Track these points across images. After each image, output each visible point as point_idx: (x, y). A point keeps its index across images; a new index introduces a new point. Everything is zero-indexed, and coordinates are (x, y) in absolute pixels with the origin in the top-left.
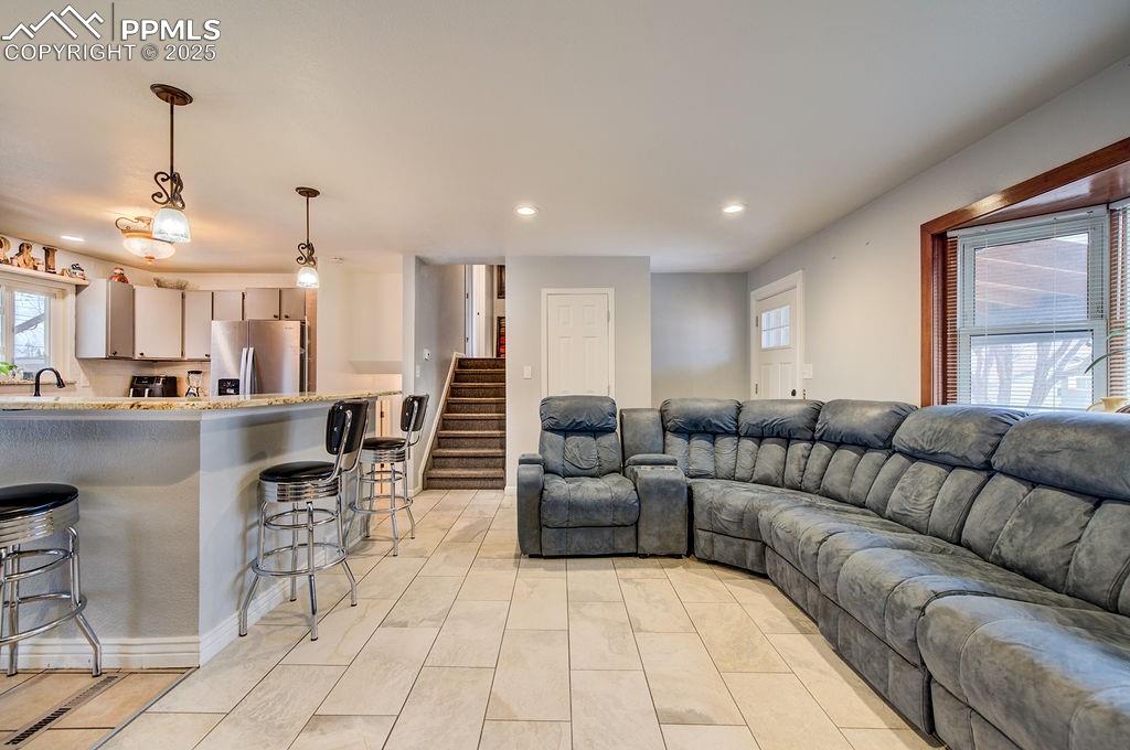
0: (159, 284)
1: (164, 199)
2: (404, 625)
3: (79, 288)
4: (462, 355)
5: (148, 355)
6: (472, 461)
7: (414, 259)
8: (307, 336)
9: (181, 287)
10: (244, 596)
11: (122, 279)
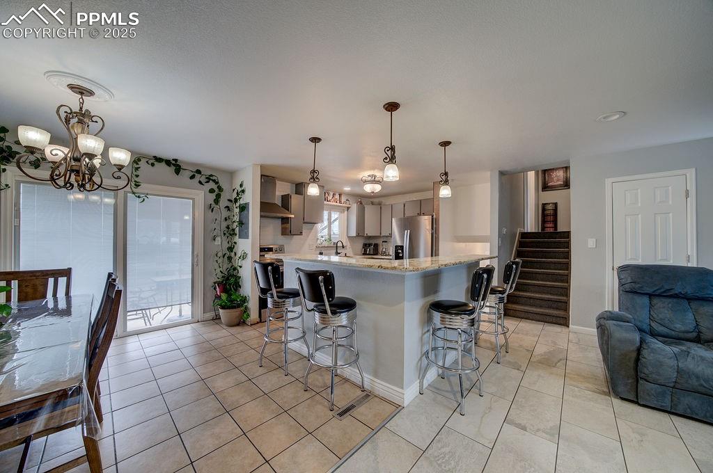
0: (372, 203)
1: (388, 159)
2: (524, 428)
3: (348, 208)
4: (523, 230)
5: (369, 235)
6: (538, 302)
7: (497, 173)
8: (435, 223)
9: (380, 204)
10: (422, 372)
11: (361, 203)
